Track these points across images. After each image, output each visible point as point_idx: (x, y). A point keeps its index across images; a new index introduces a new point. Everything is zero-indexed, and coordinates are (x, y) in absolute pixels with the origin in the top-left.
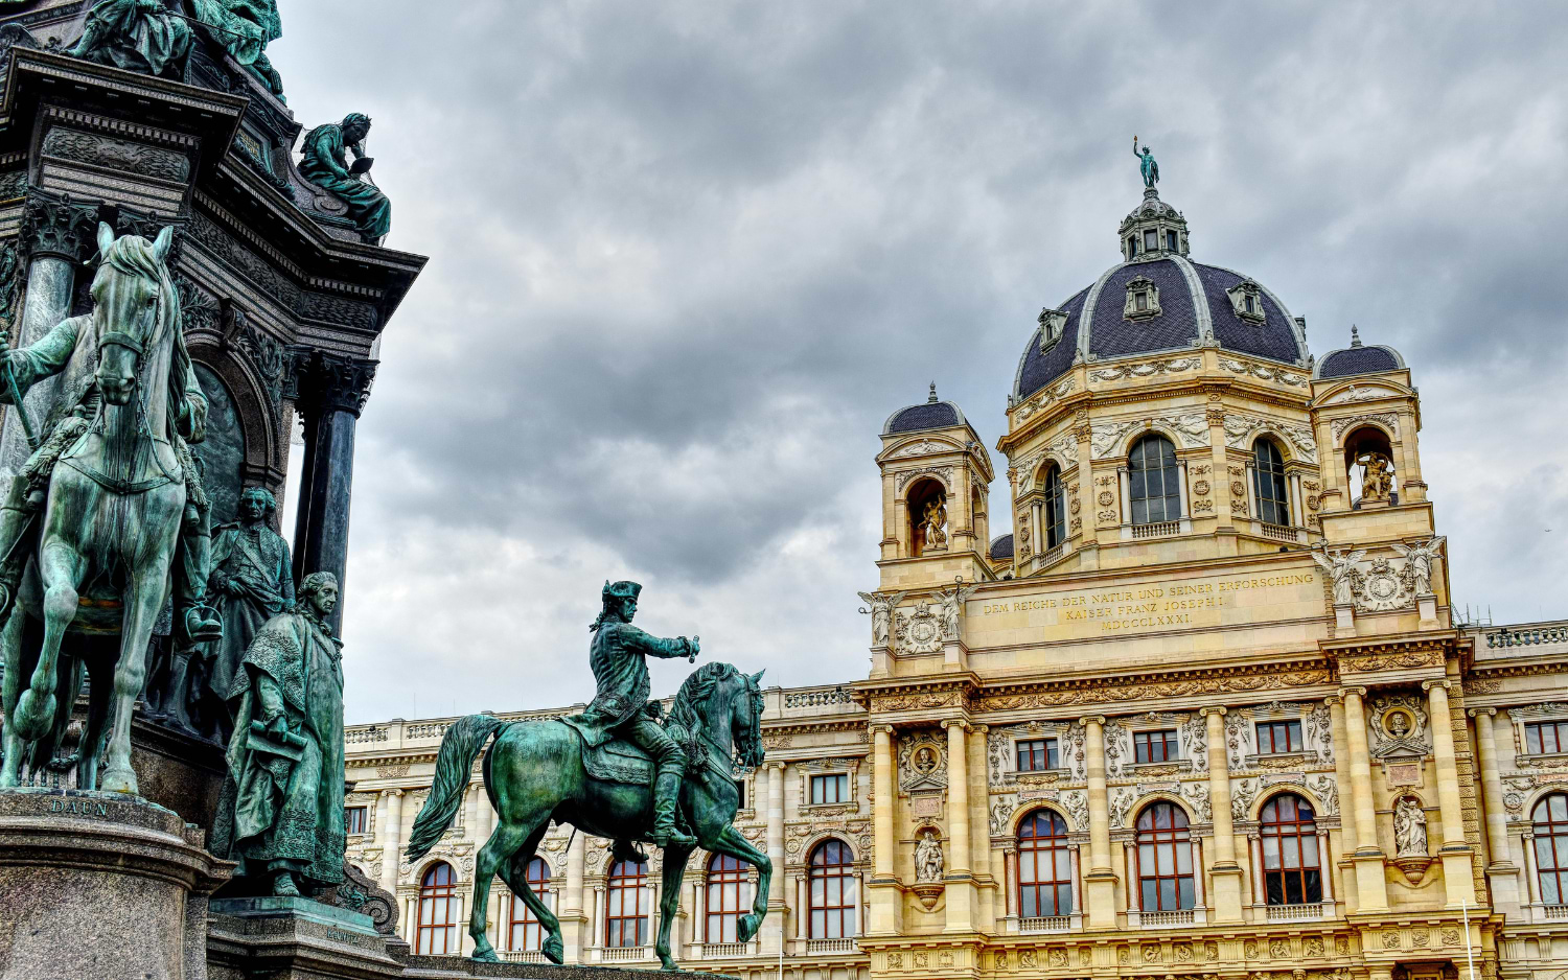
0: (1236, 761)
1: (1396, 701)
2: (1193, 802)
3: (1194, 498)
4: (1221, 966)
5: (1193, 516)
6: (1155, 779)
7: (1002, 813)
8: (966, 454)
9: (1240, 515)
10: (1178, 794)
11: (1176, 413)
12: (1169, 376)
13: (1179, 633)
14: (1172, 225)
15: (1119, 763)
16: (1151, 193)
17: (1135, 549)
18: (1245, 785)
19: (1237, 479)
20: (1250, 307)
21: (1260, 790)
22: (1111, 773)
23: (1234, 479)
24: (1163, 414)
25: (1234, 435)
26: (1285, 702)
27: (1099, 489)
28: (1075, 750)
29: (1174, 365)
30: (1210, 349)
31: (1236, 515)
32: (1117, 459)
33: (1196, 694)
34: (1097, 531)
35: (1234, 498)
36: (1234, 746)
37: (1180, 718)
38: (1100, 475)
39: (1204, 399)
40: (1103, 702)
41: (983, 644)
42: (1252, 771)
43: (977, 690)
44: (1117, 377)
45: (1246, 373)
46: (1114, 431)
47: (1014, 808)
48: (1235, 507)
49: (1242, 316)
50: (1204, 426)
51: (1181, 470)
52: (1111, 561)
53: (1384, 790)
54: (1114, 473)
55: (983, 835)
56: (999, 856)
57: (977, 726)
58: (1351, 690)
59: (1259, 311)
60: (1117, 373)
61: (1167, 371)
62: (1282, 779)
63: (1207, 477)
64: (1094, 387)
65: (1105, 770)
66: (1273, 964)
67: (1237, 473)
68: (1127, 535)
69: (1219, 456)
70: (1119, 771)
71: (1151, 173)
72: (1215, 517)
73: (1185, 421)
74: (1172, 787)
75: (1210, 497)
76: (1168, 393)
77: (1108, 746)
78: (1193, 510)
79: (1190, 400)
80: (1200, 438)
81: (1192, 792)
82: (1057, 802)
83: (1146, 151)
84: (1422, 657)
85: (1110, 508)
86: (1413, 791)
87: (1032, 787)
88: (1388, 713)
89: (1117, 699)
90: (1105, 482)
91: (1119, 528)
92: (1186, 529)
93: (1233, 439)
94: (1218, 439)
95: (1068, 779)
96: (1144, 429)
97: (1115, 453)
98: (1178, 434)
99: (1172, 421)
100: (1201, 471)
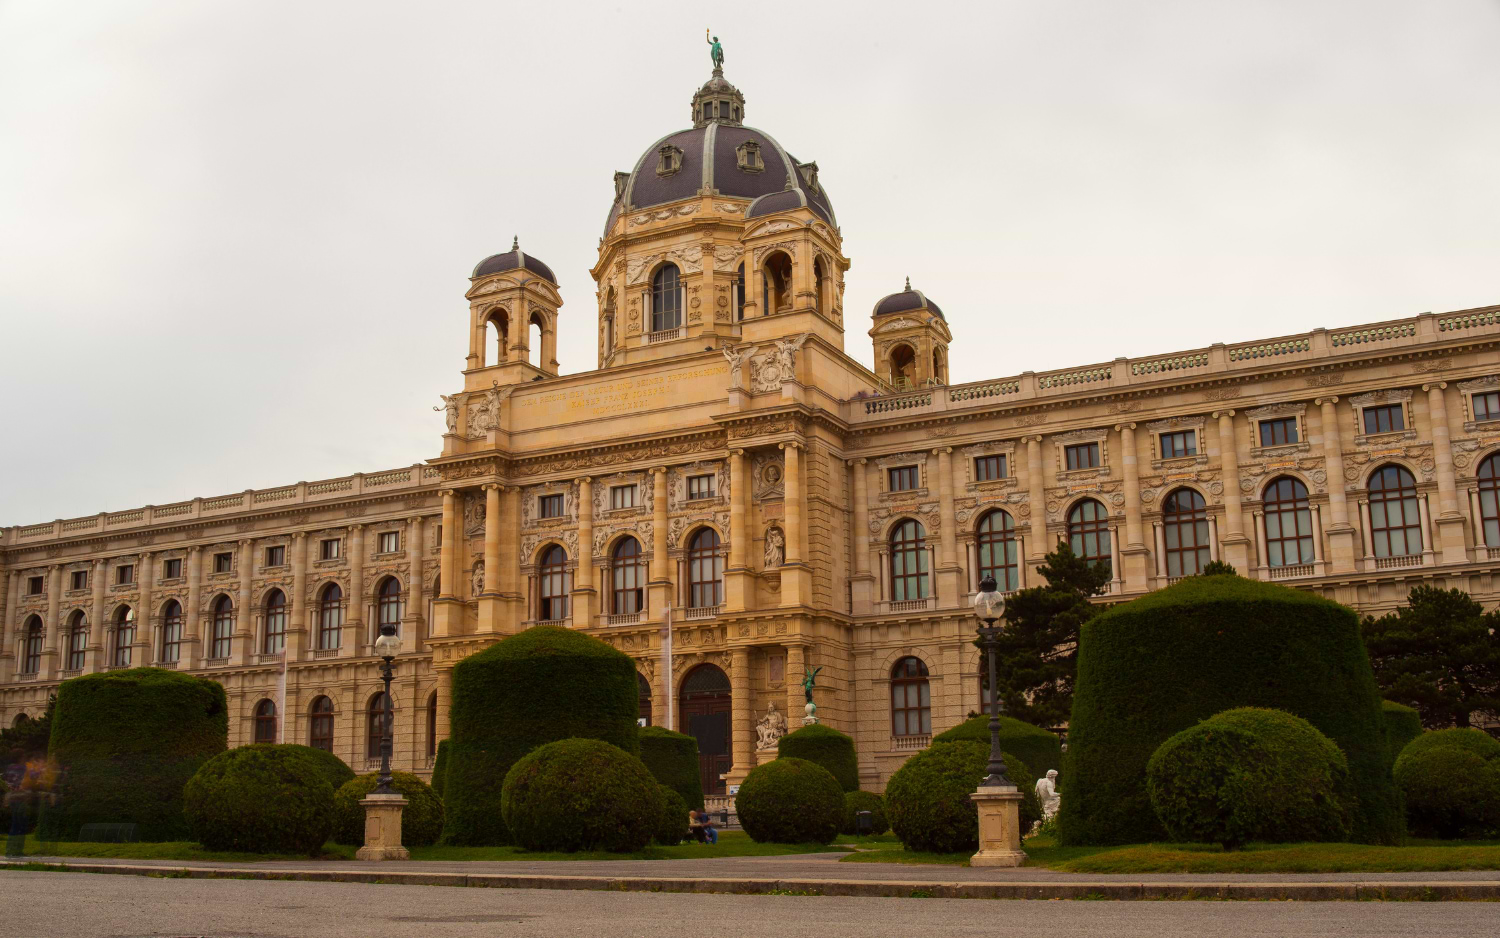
0: (673, 506)
1: (771, 458)
2: (643, 536)
3: (690, 310)
4: (650, 652)
5: (689, 324)
6: (622, 521)
7: (528, 548)
8: (522, 289)
9: (723, 321)
10: (636, 530)
11: (682, 247)
12: (681, 219)
13: (639, 414)
14: (725, 98)
15: (601, 510)
16: (718, 72)
17: (650, 351)
18: (677, 523)
19: (723, 294)
20: (751, 161)
21: (687, 526)
22: (595, 518)
23: (719, 294)
24: (674, 248)
25: (723, 261)
26: (704, 461)
27: (630, 307)
28: (575, 501)
29: (684, 211)
30: (707, 197)
31: (718, 322)
32: (642, 285)
33: (647, 458)
34: (626, 338)
35: (718, 309)
36: (673, 495)
37: (639, 476)
38: (631, 297)
39: (700, 235)
40: (589, 467)
41: (520, 428)
42: (683, 513)
43: (511, 462)
44: (646, 222)
45: (739, 213)
46: (641, 263)
47: (537, 543)
48: (718, 315)
49: (743, 168)
50: (700, 255)
51: (683, 290)
52: (635, 359)
53: (760, 523)
54: (640, 295)
55: (513, 564)
56: (525, 579)
57: (512, 488)
58: (734, 452)
59: (760, 164)
60: (646, 218)
61: (679, 215)
62: (700, 517)
63: (700, 295)
64: (630, 231)
65: (591, 516)
66: (683, 650)
67: (723, 290)
68: (645, 341)
69: (708, 278)
70: (601, 516)
71: (718, 56)
72: (702, 324)
73: (687, 254)
74: (633, 526)
75: (700, 309)
76: (677, 233)
77: (594, 498)
78: (689, 319)
79: (691, 237)
80: (696, 265)
81: (644, 529)
82: (562, 539)
83: (716, 39)
84: (780, 425)
85: (636, 321)
86: (779, 524)
87: (547, 529)
88: (766, 467)
89: (599, 464)
90: (634, 302)
91: (640, 336)
92: (682, 334)
93: (721, 264)
94: (708, 265)
95: (570, 523)
96: (660, 261)
97: (641, 280)
98: (683, 262)
99: (679, 253)
100: (696, 290)
